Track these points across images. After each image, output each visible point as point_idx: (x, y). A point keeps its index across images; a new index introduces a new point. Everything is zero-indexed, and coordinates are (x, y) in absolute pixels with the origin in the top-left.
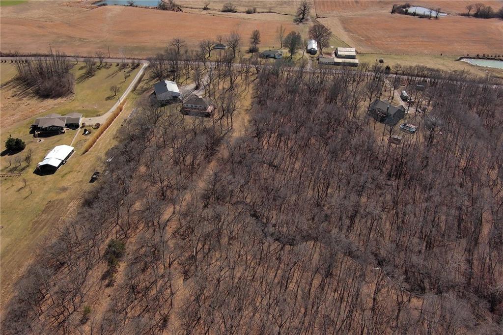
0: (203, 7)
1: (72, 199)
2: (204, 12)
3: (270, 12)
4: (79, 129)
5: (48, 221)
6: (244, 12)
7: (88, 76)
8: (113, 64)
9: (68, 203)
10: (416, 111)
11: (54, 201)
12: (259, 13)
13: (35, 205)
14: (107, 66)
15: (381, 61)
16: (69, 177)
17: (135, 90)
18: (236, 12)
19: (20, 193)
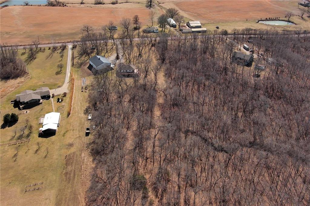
0: (80, 2)
1: (81, 151)
2: (82, 5)
3: (127, 2)
4: (51, 99)
5: (75, 171)
6: (110, 4)
7: (32, 59)
8: (45, 48)
9: (81, 155)
10: (258, 56)
11: (69, 155)
12: (120, 3)
13: (56, 161)
14: (42, 50)
15: (218, 28)
16: (68, 135)
17: (73, 65)
18: (104, 4)
19: (38, 154)
